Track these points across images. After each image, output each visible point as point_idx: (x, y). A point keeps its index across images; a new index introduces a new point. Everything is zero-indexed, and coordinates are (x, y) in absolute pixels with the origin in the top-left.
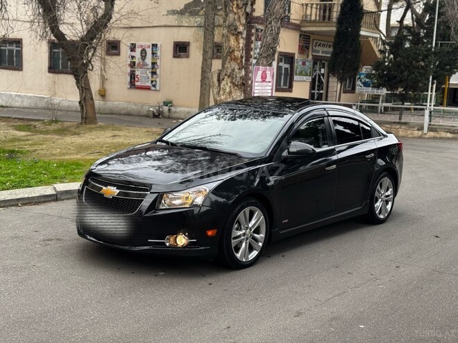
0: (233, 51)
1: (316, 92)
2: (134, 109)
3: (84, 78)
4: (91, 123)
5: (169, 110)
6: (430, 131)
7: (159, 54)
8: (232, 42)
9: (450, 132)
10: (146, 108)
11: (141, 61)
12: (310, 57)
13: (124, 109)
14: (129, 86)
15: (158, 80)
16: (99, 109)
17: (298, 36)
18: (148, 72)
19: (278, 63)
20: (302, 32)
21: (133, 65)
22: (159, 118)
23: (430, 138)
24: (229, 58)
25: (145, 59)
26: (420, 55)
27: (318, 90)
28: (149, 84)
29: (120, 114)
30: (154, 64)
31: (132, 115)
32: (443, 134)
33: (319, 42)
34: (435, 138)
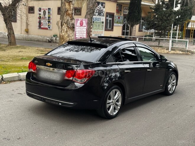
0: (68, 10)
1: (125, 31)
2: (40, 38)
3: (9, 24)
4: (13, 45)
5: (56, 39)
6: (172, 50)
7: (51, 13)
8: (67, 6)
9: (181, 51)
10: (46, 38)
11: (43, 16)
12: (122, 15)
13: (36, 38)
14: (38, 28)
15: (51, 25)
16: (26, 38)
17: (116, 5)
18: (47, 21)
19: (106, 17)
20: (118, 3)
21: (40, 18)
22: (51, 43)
23: (172, 54)
24: (65, 14)
25: (45, 15)
26: (167, 14)
27: (127, 30)
28: (47, 27)
29: (35, 41)
30: (49, 17)
31: (40, 41)
32: (178, 52)
33: (127, 8)
34: (174, 54)
